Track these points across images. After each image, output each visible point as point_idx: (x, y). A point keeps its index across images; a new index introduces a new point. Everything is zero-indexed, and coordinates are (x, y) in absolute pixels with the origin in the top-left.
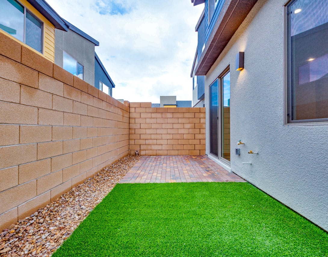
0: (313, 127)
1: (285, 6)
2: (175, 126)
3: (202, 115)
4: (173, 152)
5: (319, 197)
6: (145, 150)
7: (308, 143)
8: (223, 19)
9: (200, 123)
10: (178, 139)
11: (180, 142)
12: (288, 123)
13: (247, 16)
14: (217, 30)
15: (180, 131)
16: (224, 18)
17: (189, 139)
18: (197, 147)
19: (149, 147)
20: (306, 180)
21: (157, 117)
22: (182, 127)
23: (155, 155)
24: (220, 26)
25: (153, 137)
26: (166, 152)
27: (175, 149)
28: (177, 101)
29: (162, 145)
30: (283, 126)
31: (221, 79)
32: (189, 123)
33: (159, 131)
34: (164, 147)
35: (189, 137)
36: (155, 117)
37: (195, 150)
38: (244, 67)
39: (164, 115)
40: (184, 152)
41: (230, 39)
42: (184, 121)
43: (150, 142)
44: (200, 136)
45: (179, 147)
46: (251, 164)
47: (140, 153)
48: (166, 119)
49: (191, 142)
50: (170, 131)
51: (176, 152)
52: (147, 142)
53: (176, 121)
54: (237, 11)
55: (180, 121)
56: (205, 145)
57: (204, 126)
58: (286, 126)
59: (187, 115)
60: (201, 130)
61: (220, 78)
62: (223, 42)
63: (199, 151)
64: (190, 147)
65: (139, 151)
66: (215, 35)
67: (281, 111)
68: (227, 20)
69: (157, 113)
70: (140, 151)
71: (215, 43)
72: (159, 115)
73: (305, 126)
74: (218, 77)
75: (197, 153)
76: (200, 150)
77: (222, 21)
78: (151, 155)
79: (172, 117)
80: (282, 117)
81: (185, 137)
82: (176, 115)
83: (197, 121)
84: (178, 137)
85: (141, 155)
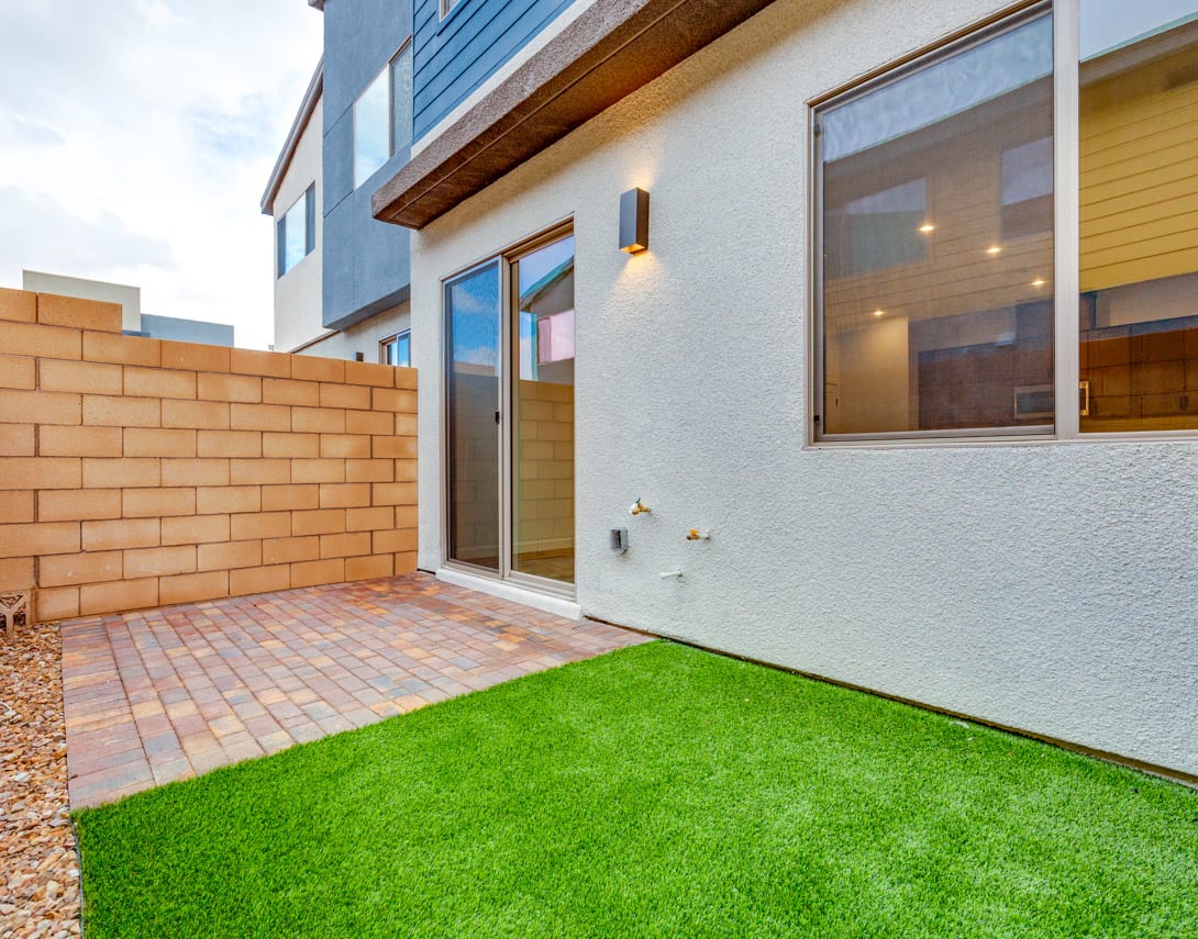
0: (891, 452)
1: (811, 105)
2: (273, 446)
3: (402, 401)
4: (261, 579)
5: (904, 627)
6: (79, 586)
7: (877, 493)
8: (596, 46)
9: (394, 434)
10: (291, 511)
11: (298, 523)
12: (815, 441)
13: (664, 75)
14: (559, 74)
15: (302, 472)
16: (601, 42)
17: (345, 509)
18: (384, 542)
19: (110, 566)
20: (870, 590)
21: (165, 394)
22: (313, 451)
23: (156, 604)
24: (574, 63)
25: (133, 503)
26: (222, 582)
27: (273, 560)
28: (144, 319)
29: (197, 546)
30: (803, 449)
31: (511, 265)
32: (346, 434)
33: (173, 473)
34: (207, 558)
35: (346, 496)
36: (152, 390)
37: (372, 554)
38: (649, 247)
39: (205, 387)
40: (320, 573)
41: (580, 125)
42: (319, 421)
43: (119, 533)
44: (393, 494)
45: (294, 551)
46: (680, 576)
47: (36, 610)
48: (223, 410)
49: (353, 520)
50: (241, 471)
51: (282, 576)
52: (92, 536)
53: (276, 419)
54: (647, 41)
55: (301, 420)
56: (417, 528)
57: (410, 446)
58: (812, 450)
59: (334, 395)
60: (400, 465)
61: (509, 258)
62: (556, 123)
63: (391, 557)
64: (348, 545)
65: (27, 598)
66: (542, 87)
67: (796, 406)
68: (606, 54)
69: (159, 368)
70: (36, 599)
71: (525, 115)
72: (179, 385)
73: (869, 449)
74: (502, 254)
75: (383, 566)
76: (394, 554)
77: (592, 49)
78: (120, 613)
79: (259, 400)
80: (801, 424)
81: (327, 496)
82: (278, 392)
83: (380, 424)
84: (290, 498)
85: (42, 618)
